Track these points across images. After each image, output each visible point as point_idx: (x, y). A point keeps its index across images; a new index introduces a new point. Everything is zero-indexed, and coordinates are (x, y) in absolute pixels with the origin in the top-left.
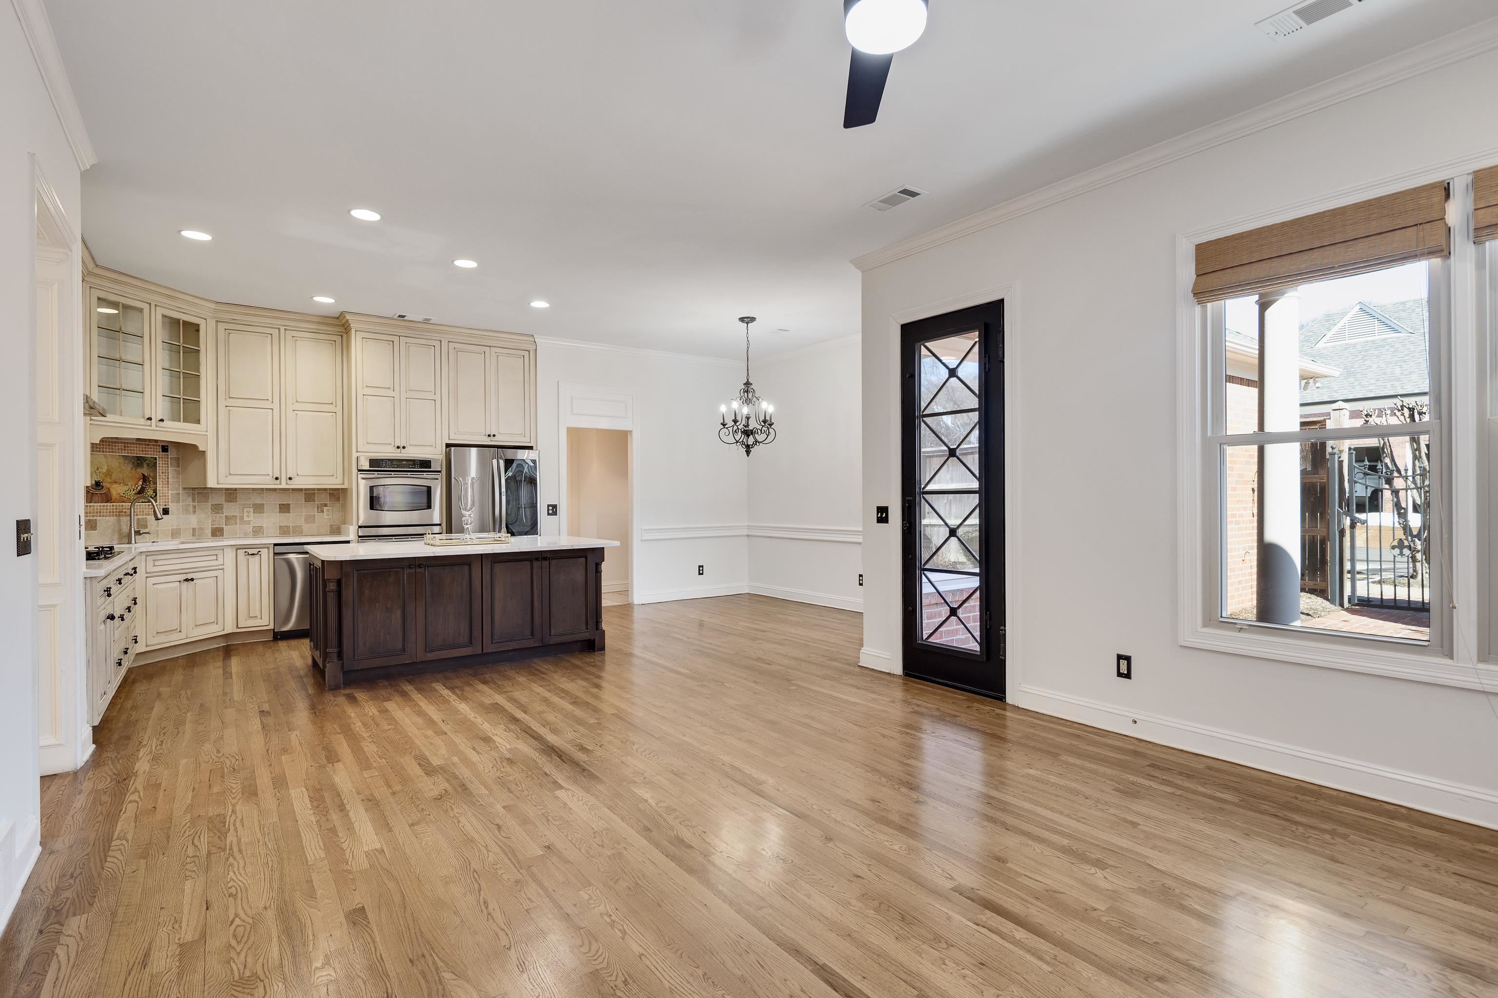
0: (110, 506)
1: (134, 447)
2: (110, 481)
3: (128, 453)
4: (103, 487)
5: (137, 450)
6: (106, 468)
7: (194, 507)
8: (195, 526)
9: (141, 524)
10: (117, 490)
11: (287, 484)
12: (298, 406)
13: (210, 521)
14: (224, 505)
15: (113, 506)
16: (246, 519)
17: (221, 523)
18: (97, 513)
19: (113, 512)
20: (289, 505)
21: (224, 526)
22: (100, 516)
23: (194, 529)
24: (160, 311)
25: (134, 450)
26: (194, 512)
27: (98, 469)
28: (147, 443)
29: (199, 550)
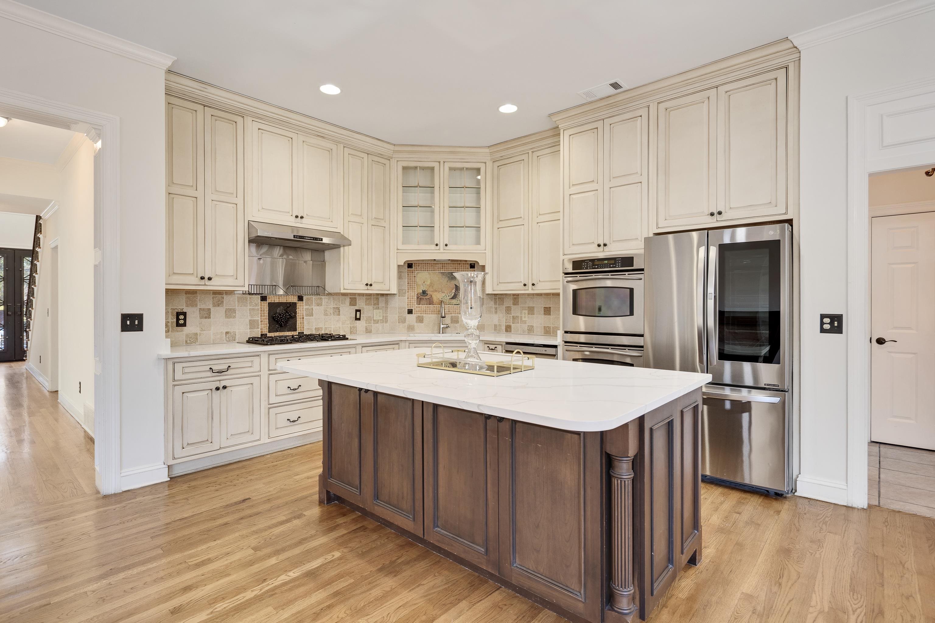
0: (432, 307)
1: (449, 266)
2: (432, 290)
3: (445, 271)
4: (427, 294)
5: (451, 268)
6: (430, 281)
7: (496, 309)
8: (497, 323)
9: (454, 320)
10: (437, 296)
11: (533, 289)
12: (542, 218)
13: (505, 319)
14: (512, 308)
15: (434, 307)
16: (524, 319)
17: (510, 322)
18: (423, 311)
19: (434, 311)
20: (550, 308)
21: (511, 324)
22: (425, 314)
23: (495, 326)
24: (447, 165)
25: (449, 268)
26: (496, 312)
27: (424, 283)
28: (459, 262)
29: (452, 342)
